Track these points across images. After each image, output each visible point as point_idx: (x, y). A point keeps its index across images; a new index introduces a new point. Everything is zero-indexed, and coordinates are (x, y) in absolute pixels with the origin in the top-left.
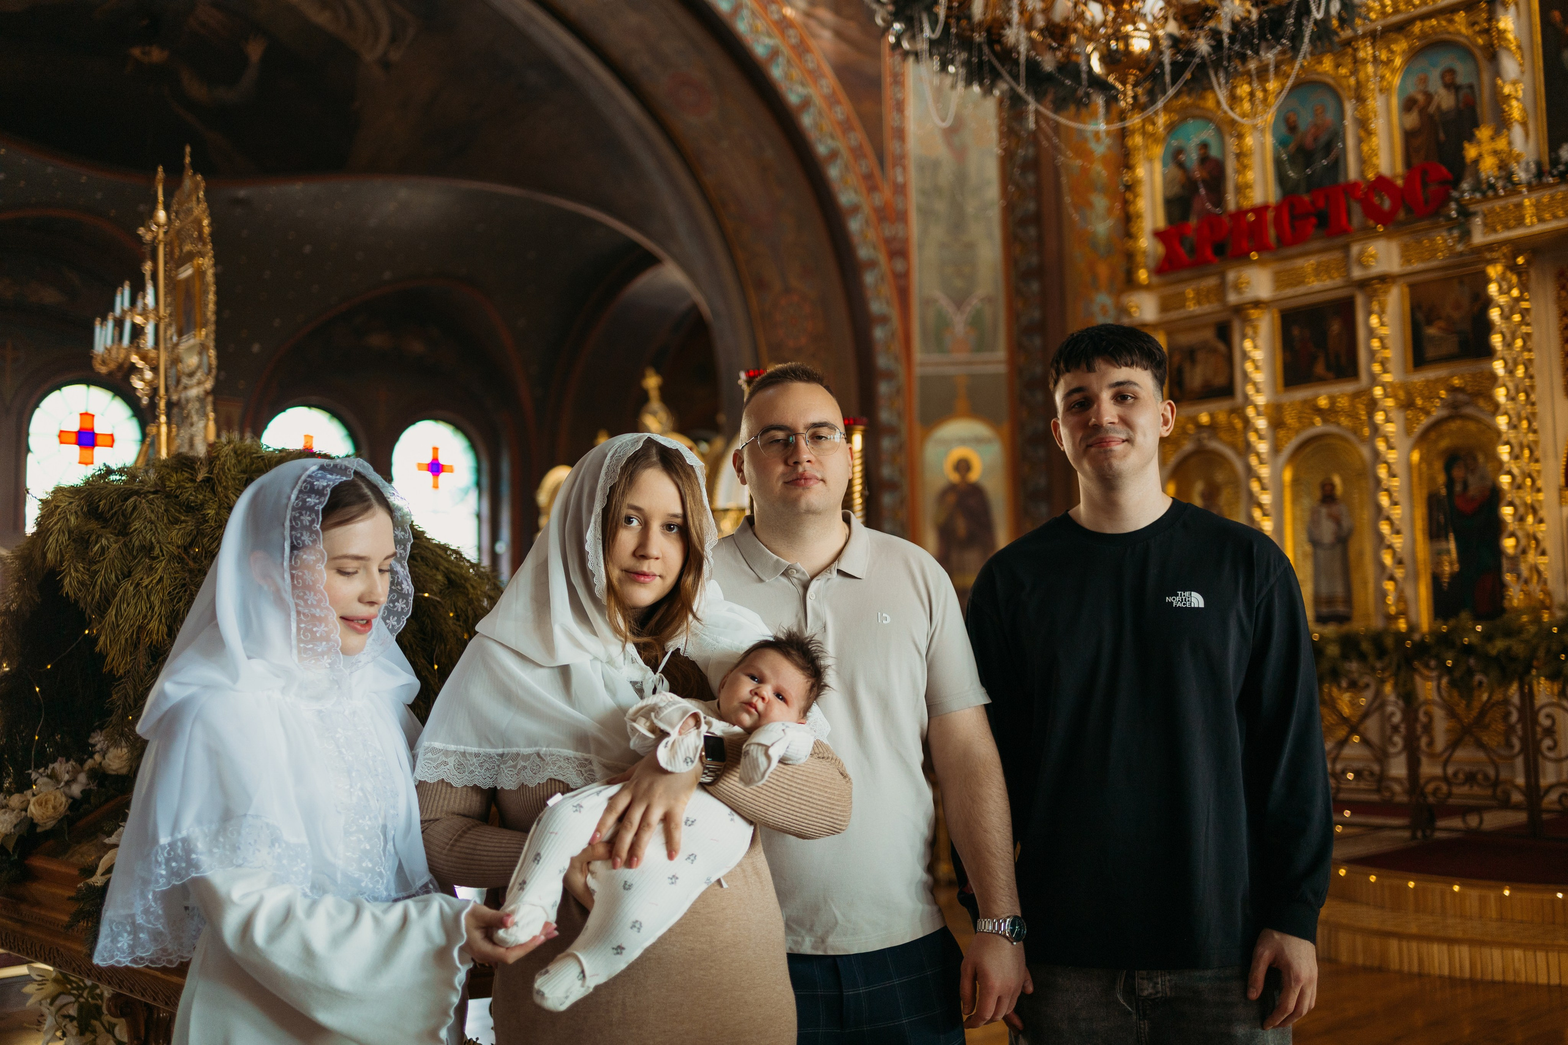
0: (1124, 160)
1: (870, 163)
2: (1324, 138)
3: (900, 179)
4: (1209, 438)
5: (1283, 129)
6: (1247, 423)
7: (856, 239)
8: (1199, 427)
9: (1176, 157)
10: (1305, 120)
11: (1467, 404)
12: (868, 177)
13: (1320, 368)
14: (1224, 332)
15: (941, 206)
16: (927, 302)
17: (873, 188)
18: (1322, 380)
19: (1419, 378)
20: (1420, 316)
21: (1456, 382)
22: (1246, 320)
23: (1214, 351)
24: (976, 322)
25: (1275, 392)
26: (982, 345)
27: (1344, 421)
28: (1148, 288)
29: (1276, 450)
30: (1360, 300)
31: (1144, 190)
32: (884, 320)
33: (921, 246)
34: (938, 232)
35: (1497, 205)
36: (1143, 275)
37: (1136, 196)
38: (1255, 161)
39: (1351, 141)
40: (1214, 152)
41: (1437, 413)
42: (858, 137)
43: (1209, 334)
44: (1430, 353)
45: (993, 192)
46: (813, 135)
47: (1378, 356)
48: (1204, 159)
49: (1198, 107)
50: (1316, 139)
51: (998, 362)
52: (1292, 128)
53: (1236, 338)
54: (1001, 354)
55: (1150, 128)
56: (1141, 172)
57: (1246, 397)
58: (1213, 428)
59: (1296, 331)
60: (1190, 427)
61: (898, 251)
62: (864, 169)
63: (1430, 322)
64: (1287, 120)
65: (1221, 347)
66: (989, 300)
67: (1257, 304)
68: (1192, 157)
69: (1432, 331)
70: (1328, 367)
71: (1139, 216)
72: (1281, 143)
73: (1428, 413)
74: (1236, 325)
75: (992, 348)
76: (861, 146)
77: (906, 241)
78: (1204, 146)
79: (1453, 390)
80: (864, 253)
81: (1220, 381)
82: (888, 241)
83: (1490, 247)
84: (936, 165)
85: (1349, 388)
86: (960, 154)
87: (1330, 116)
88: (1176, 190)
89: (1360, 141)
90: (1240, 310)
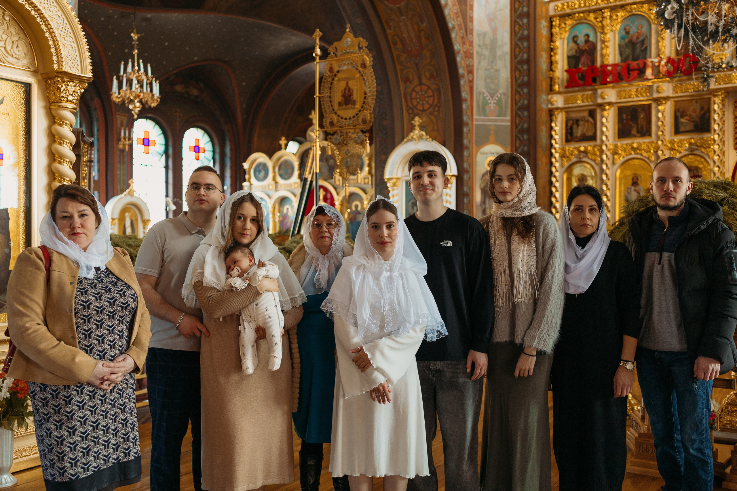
0: (551, 38)
1: (463, 31)
2: (641, 39)
3: (471, 40)
4: (584, 157)
5: (623, 33)
6: (602, 152)
7: (459, 65)
8: (580, 152)
9: (575, 39)
10: (633, 30)
11: (696, 150)
12: (462, 38)
13: (634, 132)
14: (592, 114)
15: (486, 52)
16: (480, 93)
17: (464, 43)
18: (634, 136)
19: (677, 138)
20: (678, 114)
21: (693, 141)
22: (604, 110)
23: (588, 121)
24: (499, 103)
25: (614, 140)
26: (501, 114)
27: (645, 154)
28: (559, 93)
29: (614, 163)
30: (654, 106)
31: (559, 51)
32: (466, 100)
33: (477, 69)
34: (484, 64)
35: (722, 74)
36: (556, 87)
37: (555, 54)
38: (610, 44)
39: (653, 41)
40: (591, 39)
41: (684, 153)
42: (460, 19)
43: (586, 114)
44: (682, 129)
45: (507, 48)
46: (448, 18)
47: (661, 129)
48: (587, 41)
49: (586, 19)
50: (637, 38)
51: (507, 121)
52: (627, 33)
53: (598, 117)
54: (509, 118)
55: (563, 25)
56: (558, 43)
57: (602, 141)
58: (586, 152)
59: (624, 116)
60: (576, 152)
61: (471, 72)
62: (462, 35)
63: (682, 117)
64: (625, 29)
65: (591, 120)
66: (505, 94)
67: (610, 104)
68: (581, 40)
69: (683, 120)
70: (638, 132)
71: (556, 62)
72: (622, 38)
73: (680, 152)
74: (598, 111)
75: (505, 116)
76: (461, 25)
77: (472, 66)
78: (587, 35)
79: (691, 144)
80: (461, 71)
81: (590, 133)
82: (468, 66)
83: (717, 90)
84: (485, 34)
85: (646, 140)
86: (495, 31)
87: (645, 29)
88: (573, 53)
89: (658, 42)
90: (602, 106)
